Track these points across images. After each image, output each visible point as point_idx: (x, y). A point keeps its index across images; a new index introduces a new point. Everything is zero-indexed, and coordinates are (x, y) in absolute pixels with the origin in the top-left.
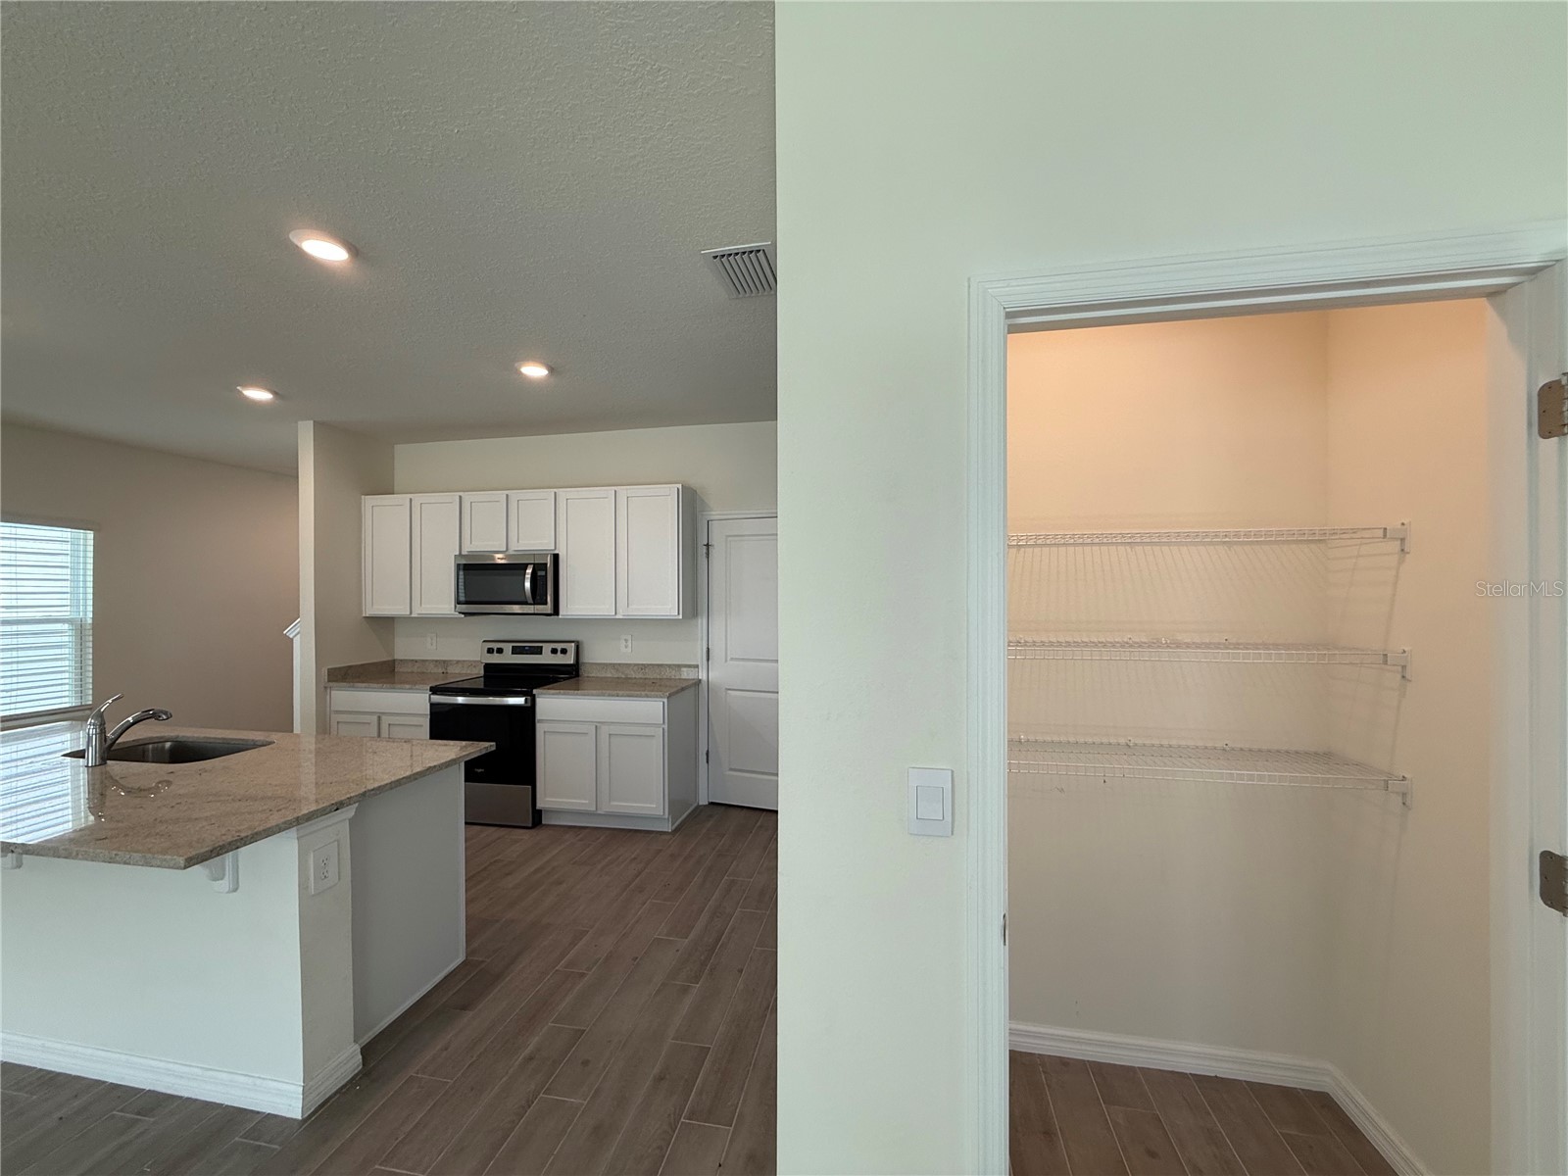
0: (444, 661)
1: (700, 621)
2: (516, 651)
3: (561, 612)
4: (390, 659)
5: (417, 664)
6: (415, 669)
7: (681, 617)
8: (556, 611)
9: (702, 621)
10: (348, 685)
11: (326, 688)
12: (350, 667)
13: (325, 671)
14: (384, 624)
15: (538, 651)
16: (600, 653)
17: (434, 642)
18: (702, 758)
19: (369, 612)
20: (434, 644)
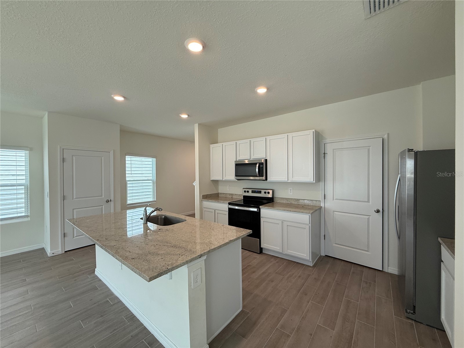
0: (232, 194)
1: (321, 183)
2: (253, 192)
3: (268, 179)
4: (217, 192)
5: (225, 195)
6: (224, 196)
7: (314, 182)
8: (266, 179)
9: (322, 184)
10: (207, 200)
11: (202, 200)
12: (207, 195)
13: (201, 195)
14: (216, 182)
15: (260, 192)
16: (281, 194)
17: (229, 188)
18: (322, 237)
19: (212, 179)
20: (229, 189)
